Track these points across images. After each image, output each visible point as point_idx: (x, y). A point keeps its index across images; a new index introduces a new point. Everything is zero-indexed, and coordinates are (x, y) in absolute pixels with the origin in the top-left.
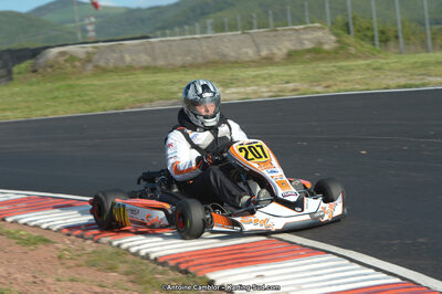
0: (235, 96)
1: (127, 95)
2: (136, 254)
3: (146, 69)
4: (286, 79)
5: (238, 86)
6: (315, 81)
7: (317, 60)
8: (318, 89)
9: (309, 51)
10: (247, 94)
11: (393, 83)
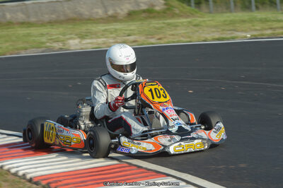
0: (90, 46)
1: (7, 44)
2: (16, 174)
3: (22, 24)
4: (127, 32)
5: (92, 38)
6: (150, 34)
7: (151, 18)
8: (153, 41)
9: (144, 11)
10: (99, 44)
11: (209, 36)
